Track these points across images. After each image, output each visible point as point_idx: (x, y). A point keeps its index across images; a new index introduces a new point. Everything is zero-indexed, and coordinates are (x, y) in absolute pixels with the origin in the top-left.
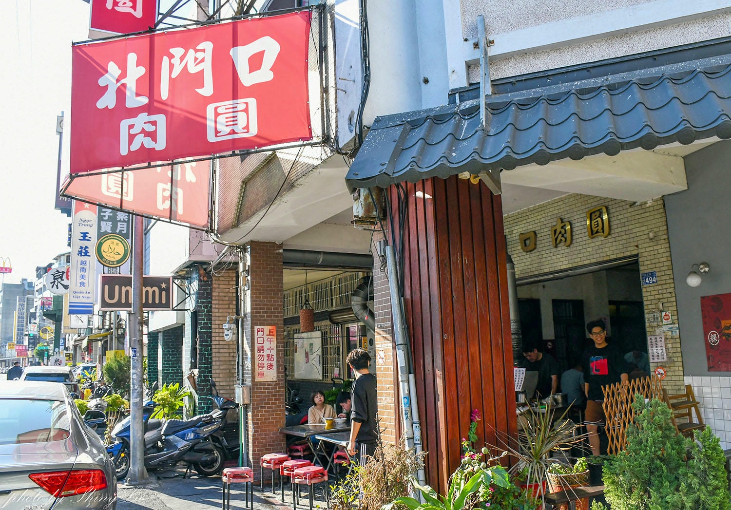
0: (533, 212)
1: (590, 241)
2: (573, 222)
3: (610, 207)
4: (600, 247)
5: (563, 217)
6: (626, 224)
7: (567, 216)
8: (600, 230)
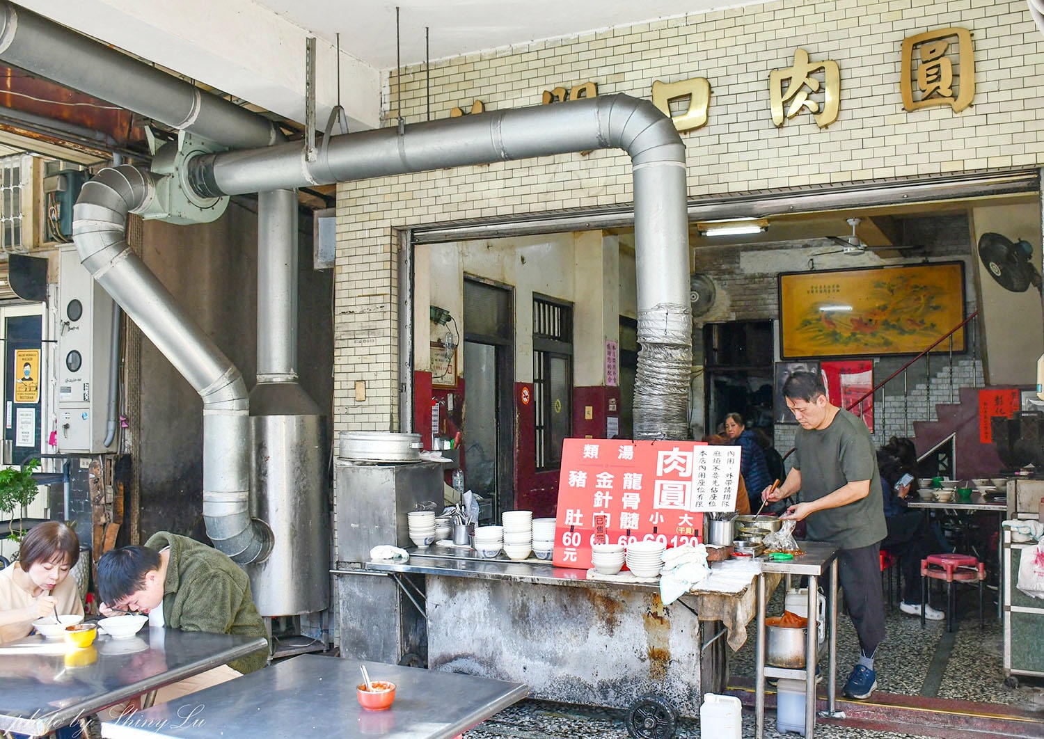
0: (701, 28)
1: (903, 117)
2: (845, 64)
3: (979, 35)
4: (934, 136)
5: (812, 48)
6: (1028, 82)
7: (823, 47)
8: (945, 91)
